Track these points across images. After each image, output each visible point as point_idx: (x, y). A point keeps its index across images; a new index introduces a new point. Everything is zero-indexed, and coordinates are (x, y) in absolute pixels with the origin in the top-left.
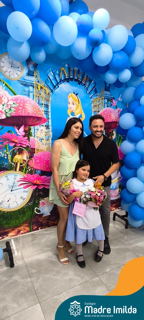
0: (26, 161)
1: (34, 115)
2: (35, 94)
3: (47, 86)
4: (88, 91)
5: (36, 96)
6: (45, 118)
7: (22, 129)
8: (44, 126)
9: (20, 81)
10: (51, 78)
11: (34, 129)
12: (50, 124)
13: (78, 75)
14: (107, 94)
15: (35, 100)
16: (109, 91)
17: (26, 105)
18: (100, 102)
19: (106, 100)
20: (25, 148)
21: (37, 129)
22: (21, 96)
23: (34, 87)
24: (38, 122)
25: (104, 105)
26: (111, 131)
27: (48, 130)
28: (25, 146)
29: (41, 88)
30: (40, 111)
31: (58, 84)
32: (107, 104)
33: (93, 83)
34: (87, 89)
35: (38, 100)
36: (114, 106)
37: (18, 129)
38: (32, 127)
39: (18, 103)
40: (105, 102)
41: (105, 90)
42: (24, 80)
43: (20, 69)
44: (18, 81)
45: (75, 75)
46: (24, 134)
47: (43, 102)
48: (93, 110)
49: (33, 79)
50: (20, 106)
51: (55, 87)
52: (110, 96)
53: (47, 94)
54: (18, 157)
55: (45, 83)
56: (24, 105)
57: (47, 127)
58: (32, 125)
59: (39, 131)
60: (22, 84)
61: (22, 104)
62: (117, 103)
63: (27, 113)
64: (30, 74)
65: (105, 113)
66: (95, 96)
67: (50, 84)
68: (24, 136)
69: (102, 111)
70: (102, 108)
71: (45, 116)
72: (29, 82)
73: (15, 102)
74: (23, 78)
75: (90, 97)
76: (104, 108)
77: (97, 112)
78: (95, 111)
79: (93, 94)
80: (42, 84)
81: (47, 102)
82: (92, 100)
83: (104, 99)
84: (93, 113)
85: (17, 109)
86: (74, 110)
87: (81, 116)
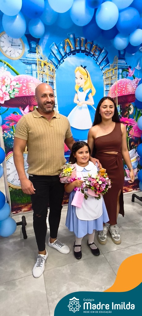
2: (38, 72)
3: (50, 62)
4: (98, 62)
5: (40, 74)
7: (27, 109)
9: (22, 60)
10: (55, 52)
13: (86, 45)
14: (122, 63)
15: (38, 78)
16: (124, 59)
18: (114, 73)
19: (121, 71)
22: (24, 75)
23: (36, 65)
25: (118, 76)
26: (127, 105)
29: (45, 64)
31: (63, 58)
32: (122, 74)
33: (103, 53)
34: (97, 60)
35: (41, 78)
36: (130, 76)
37: (23, 110)
39: (20, 83)
40: (119, 73)
41: (120, 58)
42: (25, 59)
43: (21, 47)
44: (20, 59)
45: (82, 46)
47: (47, 79)
48: (105, 83)
49: (36, 56)
50: (23, 86)
51: (59, 62)
52: (126, 65)
53: (51, 70)
55: (49, 58)
56: (27, 85)
60: (24, 63)
62: (135, 72)
63: (31, 93)
64: (32, 51)
65: (120, 85)
66: (107, 67)
67: (54, 59)
69: (115, 83)
70: (116, 80)
72: (31, 59)
73: (18, 82)
74: (24, 56)
75: (101, 68)
76: (118, 79)
77: (110, 85)
78: (108, 84)
79: (104, 65)
80: (45, 61)
81: (52, 79)
82: (103, 72)
83: (119, 69)
84: (105, 86)
85: (21, 90)
86: (82, 85)
87: (90, 92)
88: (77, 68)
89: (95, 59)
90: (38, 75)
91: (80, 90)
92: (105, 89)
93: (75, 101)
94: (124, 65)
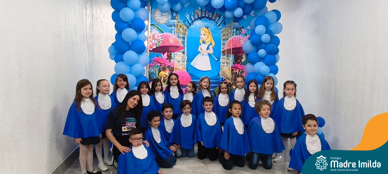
0: (167, 76)
1: (174, 45)
3: (184, 25)
4: (218, 24)
5: (176, 32)
6: (182, 46)
7: (166, 54)
8: (181, 52)
9: (166, 24)
10: (188, 18)
11: (174, 55)
12: (186, 50)
13: (209, 13)
14: (236, 25)
15: (175, 35)
16: (238, 22)
17: (169, 38)
18: (229, 32)
19: (235, 30)
20: (167, 67)
21: (176, 55)
22: (166, 33)
23: (175, 27)
24: (177, 49)
25: (233, 33)
26: (240, 55)
27: (184, 55)
28: (167, 66)
29: (180, 26)
30: (178, 42)
31: (193, 22)
32: (236, 32)
33: (222, 18)
34: (217, 23)
35: (177, 35)
36: (243, 34)
37: (163, 55)
38: (172, 53)
39: (163, 38)
40: (233, 31)
41: (234, 22)
42: (169, 23)
43: (167, 16)
45: (206, 14)
46: (167, 57)
47: (181, 35)
48: (222, 38)
49: (175, 21)
50: (165, 40)
51: (190, 24)
52: (239, 26)
53: (184, 30)
54: (162, 73)
55: (183, 22)
56: (168, 39)
57: (183, 53)
58: (172, 52)
59: (177, 55)
60: (167, 26)
61: (167, 38)
62: (247, 31)
63: (169, 44)
64: (173, 18)
65: (234, 40)
66: (224, 27)
67: (187, 22)
68: (167, 59)
69: (230, 38)
70: (231, 36)
71: (182, 45)
72: (172, 23)
73: (162, 37)
74: (168, 21)
75: (220, 28)
76: (233, 36)
77: (226, 40)
78: (224, 39)
79: (222, 26)
80: (181, 24)
81: (184, 35)
82: (221, 31)
83: (233, 29)
84: (222, 40)
85: (163, 42)
86: (205, 39)
87: (211, 44)
88: (202, 28)
89: (215, 22)
90: (175, 33)
91: (203, 43)
92: (222, 43)
93: (199, 50)
94: (238, 26)
